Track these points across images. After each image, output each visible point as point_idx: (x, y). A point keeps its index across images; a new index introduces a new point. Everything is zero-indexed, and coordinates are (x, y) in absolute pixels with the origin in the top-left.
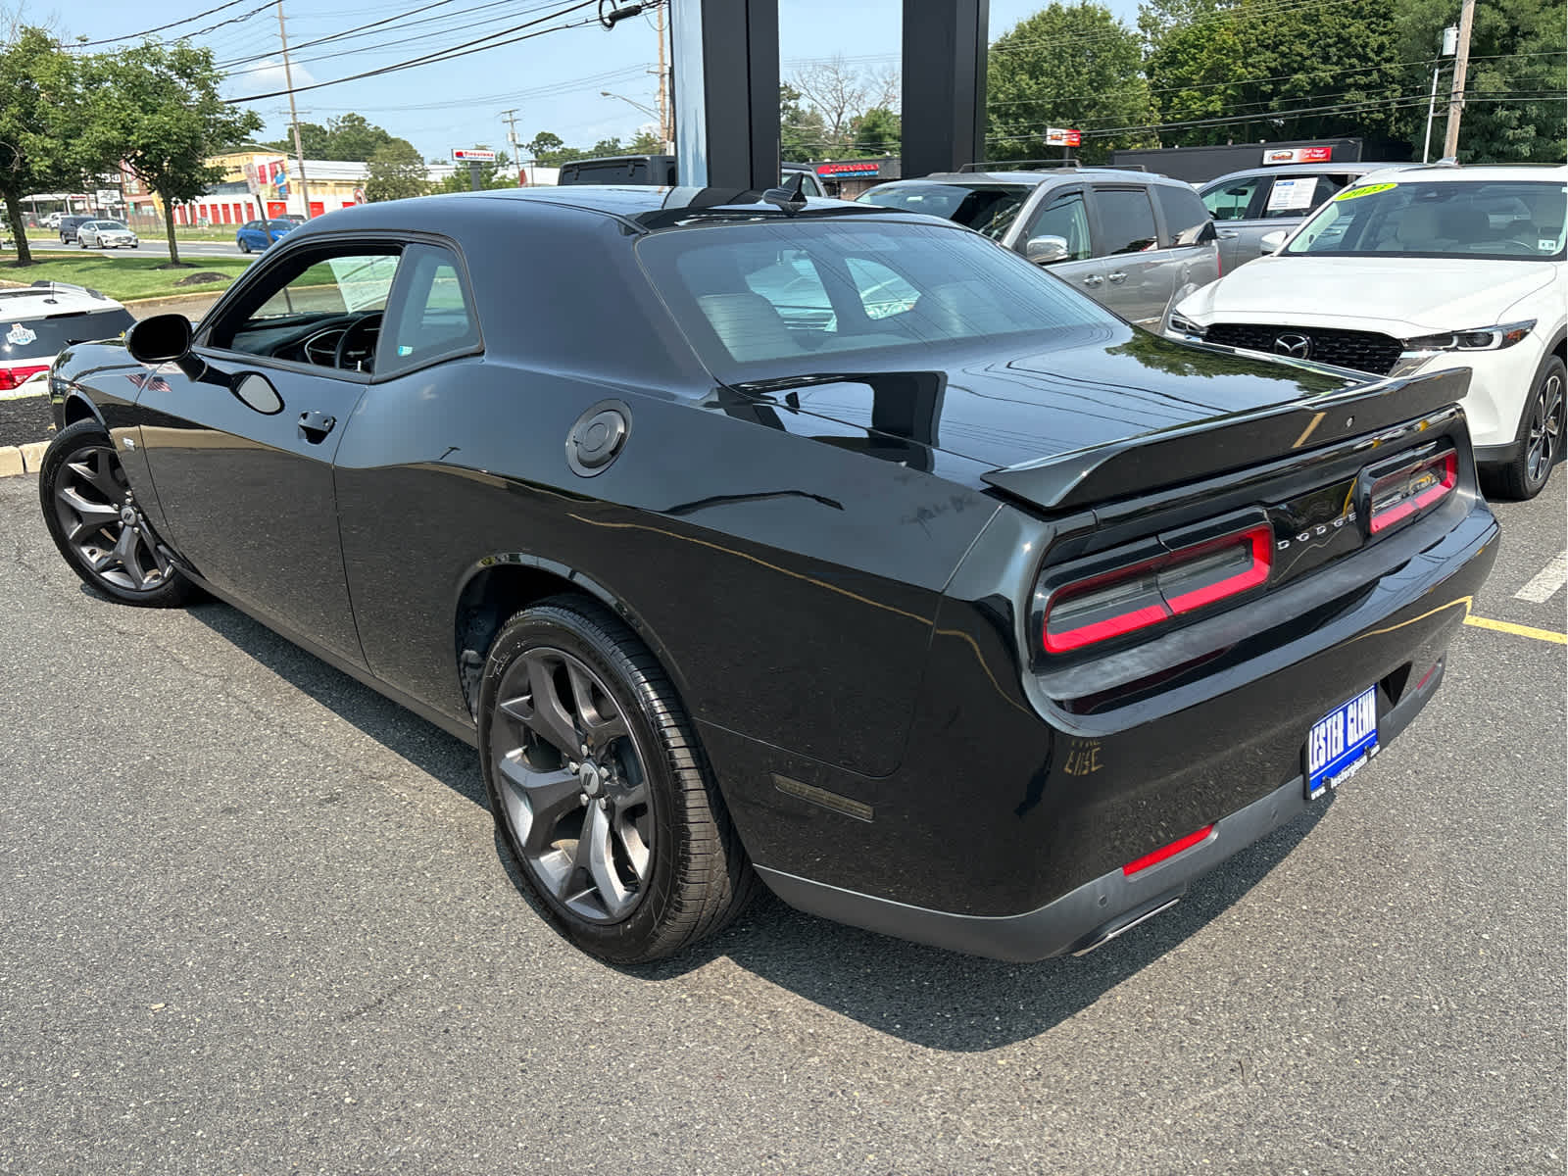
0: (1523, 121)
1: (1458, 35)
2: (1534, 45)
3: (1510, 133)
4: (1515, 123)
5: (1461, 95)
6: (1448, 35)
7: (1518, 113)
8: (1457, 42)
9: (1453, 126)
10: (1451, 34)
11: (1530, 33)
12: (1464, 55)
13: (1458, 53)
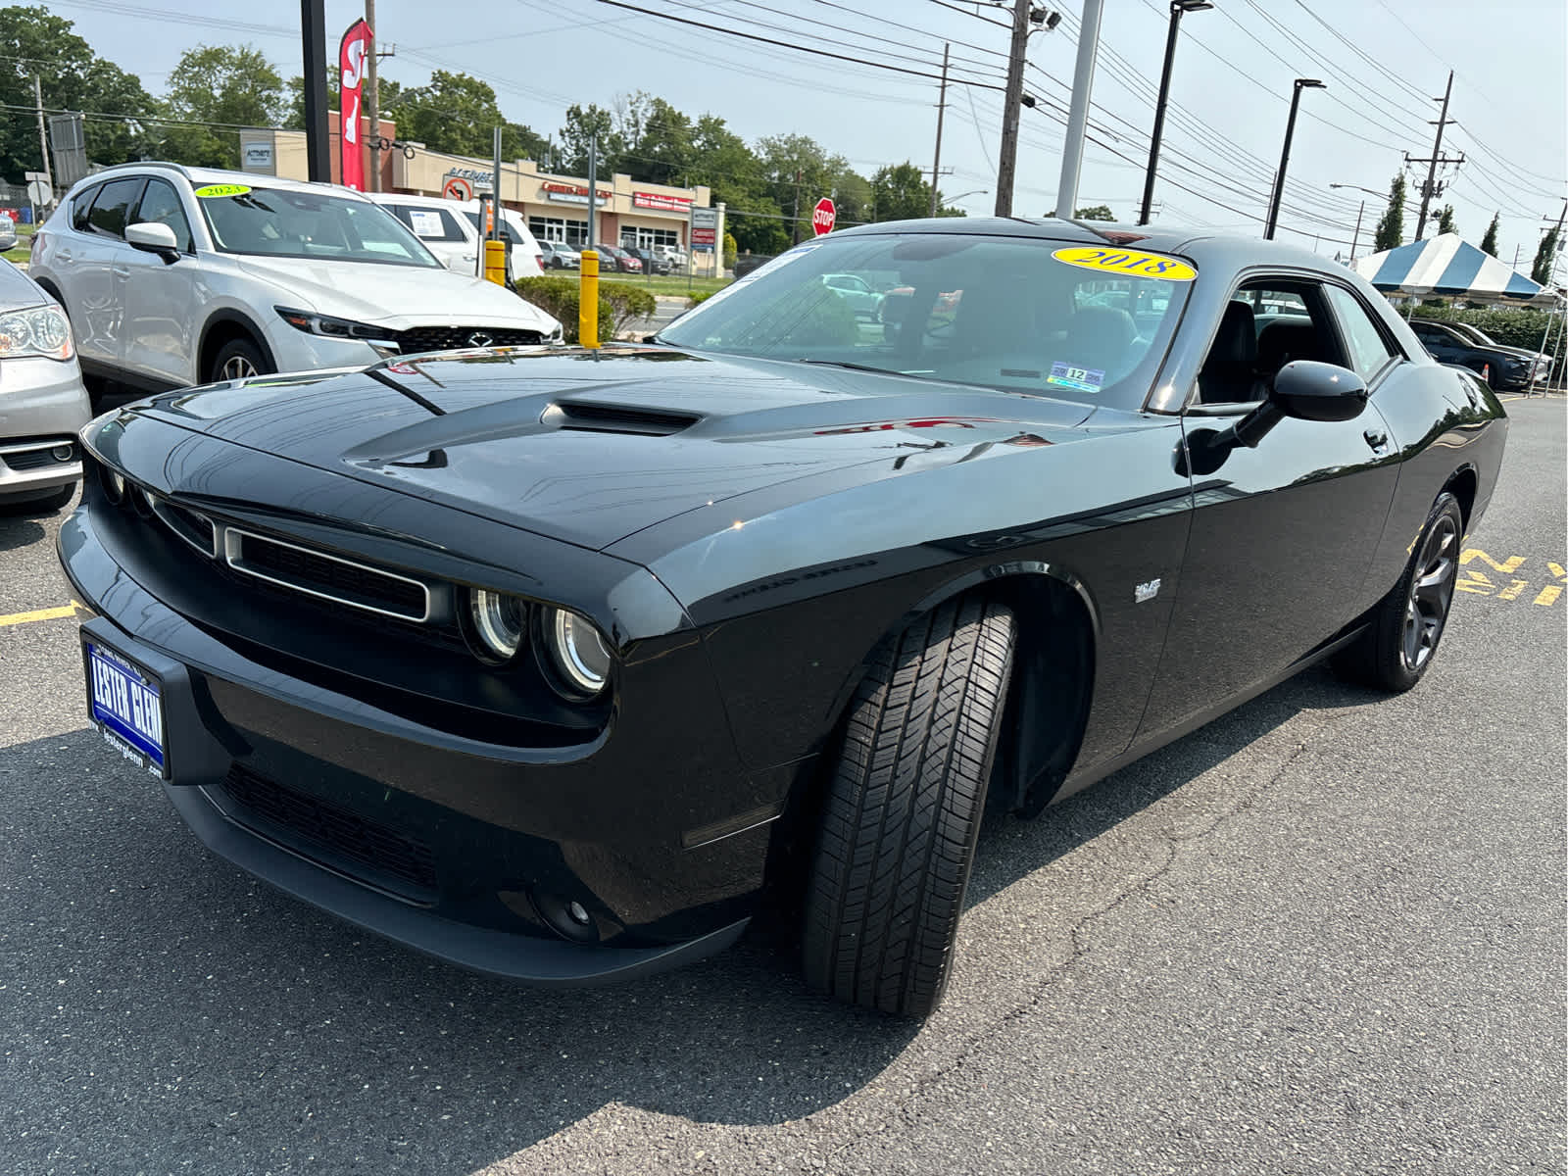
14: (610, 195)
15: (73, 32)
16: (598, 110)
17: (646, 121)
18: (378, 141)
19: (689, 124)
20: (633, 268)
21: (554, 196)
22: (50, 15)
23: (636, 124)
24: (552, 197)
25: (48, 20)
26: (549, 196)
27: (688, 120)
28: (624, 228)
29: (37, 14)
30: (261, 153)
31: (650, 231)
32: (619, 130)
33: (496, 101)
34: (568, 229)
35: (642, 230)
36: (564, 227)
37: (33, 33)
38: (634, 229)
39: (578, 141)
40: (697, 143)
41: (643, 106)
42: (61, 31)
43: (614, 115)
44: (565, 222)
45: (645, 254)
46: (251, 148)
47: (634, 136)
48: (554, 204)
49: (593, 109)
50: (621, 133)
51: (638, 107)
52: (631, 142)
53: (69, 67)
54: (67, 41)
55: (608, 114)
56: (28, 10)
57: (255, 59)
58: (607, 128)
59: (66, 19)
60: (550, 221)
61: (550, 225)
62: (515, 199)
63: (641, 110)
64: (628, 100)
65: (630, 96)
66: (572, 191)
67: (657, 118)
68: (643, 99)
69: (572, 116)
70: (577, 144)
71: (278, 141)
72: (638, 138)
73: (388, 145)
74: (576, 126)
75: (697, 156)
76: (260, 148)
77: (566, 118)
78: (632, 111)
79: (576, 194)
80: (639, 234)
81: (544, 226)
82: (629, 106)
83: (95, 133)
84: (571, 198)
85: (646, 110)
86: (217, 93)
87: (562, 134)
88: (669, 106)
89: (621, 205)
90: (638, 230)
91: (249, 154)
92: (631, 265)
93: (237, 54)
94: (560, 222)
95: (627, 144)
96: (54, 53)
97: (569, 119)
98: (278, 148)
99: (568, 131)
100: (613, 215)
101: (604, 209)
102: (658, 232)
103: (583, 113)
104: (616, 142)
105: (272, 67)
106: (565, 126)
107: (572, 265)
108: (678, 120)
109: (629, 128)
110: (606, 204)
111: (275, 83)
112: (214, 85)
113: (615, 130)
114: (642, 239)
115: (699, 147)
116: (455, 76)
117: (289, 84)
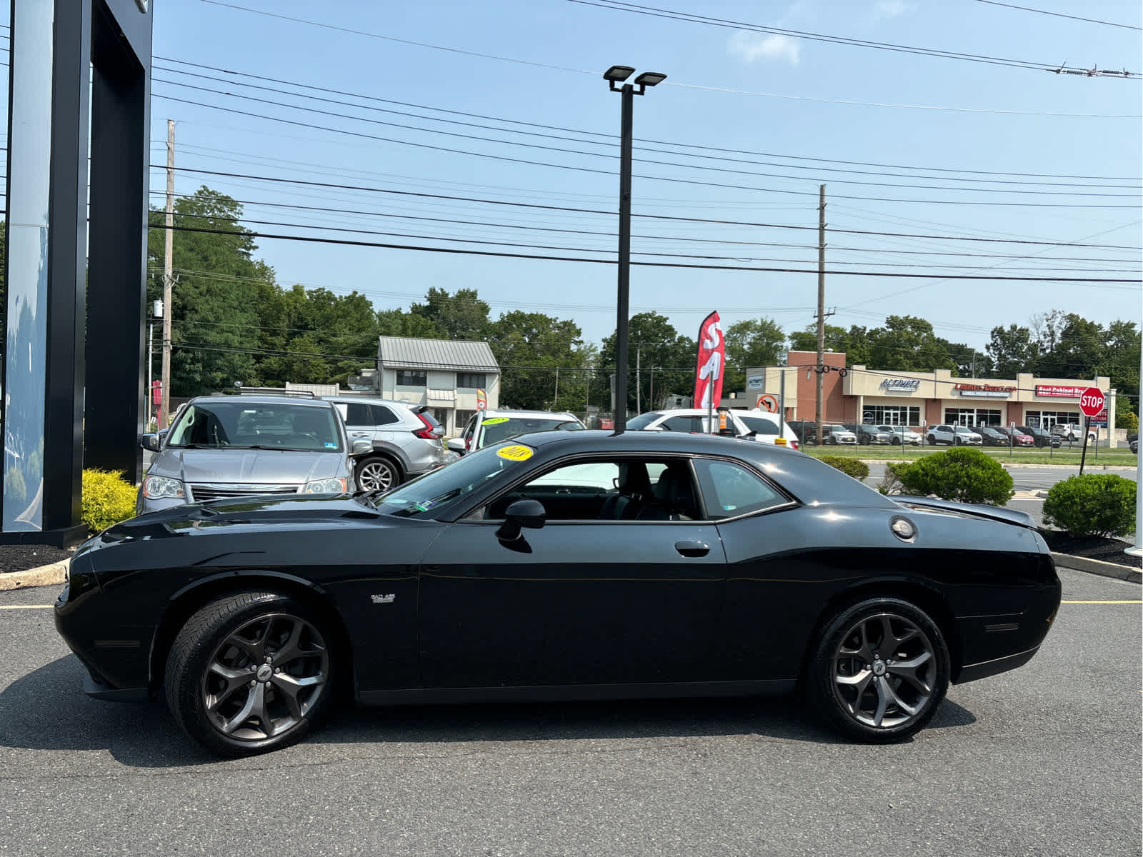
0: (194, 360)
1: (163, 306)
2: (196, 317)
3: (187, 366)
4: (189, 361)
5: (169, 342)
6: (157, 305)
7: (191, 355)
8: (163, 310)
9: (167, 360)
10: (158, 304)
11: (193, 309)
12: (168, 318)
13: (165, 316)
14: (1014, 389)
15: (668, 323)
16: (1018, 328)
17: (1060, 331)
18: (821, 368)
19: (1100, 329)
20: (1026, 443)
21: (965, 393)
22: (657, 315)
23: (1053, 334)
24: (963, 394)
25: (656, 318)
26: (961, 393)
27: (1100, 327)
28: (1028, 413)
29: (650, 316)
30: (757, 381)
31: (1053, 414)
32: (1036, 340)
33: (933, 331)
34: (977, 416)
35: (1045, 414)
36: (975, 415)
37: (648, 325)
38: (1038, 413)
39: (1001, 351)
40: (1109, 344)
41: (1058, 320)
42: (662, 323)
43: (1032, 330)
44: (975, 411)
45: (1038, 432)
46: (752, 378)
47: (1050, 344)
48: (965, 398)
49: (1014, 328)
50: (1038, 341)
51: (1053, 322)
52: (1047, 348)
53: (663, 342)
54: (663, 328)
55: (1027, 330)
56: (646, 314)
57: (770, 324)
58: (1025, 340)
59: (665, 317)
60: (963, 411)
61: (963, 414)
62: (933, 397)
63: (1056, 323)
64: (1045, 317)
65: (1046, 314)
66: (980, 388)
67: (1071, 328)
68: (1058, 315)
69: (995, 334)
70: (1000, 354)
71: (767, 373)
72: (1054, 344)
73: (829, 370)
74: (999, 341)
75: (1109, 353)
76: (757, 378)
77: (990, 336)
78: (1048, 325)
79: (984, 390)
80: (1042, 417)
81: (958, 415)
82: (1045, 321)
83: (673, 377)
84: (979, 393)
85: (1060, 323)
86: (746, 347)
87: (988, 348)
88: (1081, 318)
89: (1027, 397)
90: (1041, 413)
91: (751, 382)
92: (1024, 440)
93: (759, 323)
94: (972, 411)
95: (1044, 350)
96: (657, 335)
97: (993, 337)
98: (767, 377)
99: (992, 345)
100: (1018, 405)
101: (1009, 400)
102: (1059, 414)
103: (1006, 331)
104: (1033, 348)
105: (780, 328)
106: (990, 341)
107: (969, 442)
108: (1091, 328)
109: (1045, 338)
110: (1010, 396)
111: (780, 337)
112: (745, 343)
113: (1033, 340)
114: (1046, 420)
115: (1112, 346)
116: (901, 318)
117: (789, 337)
